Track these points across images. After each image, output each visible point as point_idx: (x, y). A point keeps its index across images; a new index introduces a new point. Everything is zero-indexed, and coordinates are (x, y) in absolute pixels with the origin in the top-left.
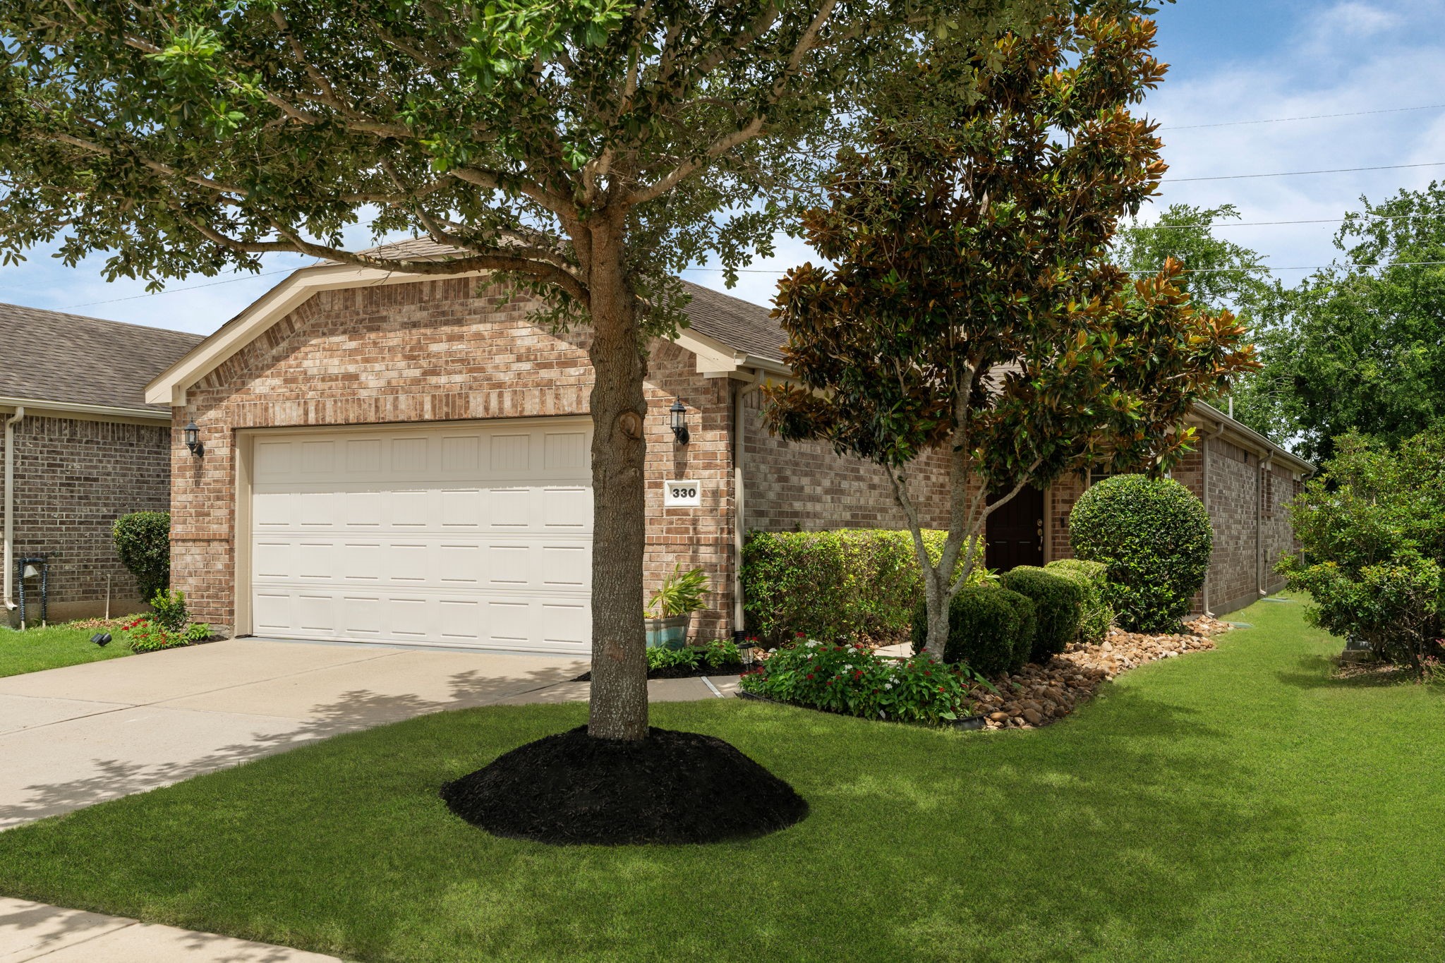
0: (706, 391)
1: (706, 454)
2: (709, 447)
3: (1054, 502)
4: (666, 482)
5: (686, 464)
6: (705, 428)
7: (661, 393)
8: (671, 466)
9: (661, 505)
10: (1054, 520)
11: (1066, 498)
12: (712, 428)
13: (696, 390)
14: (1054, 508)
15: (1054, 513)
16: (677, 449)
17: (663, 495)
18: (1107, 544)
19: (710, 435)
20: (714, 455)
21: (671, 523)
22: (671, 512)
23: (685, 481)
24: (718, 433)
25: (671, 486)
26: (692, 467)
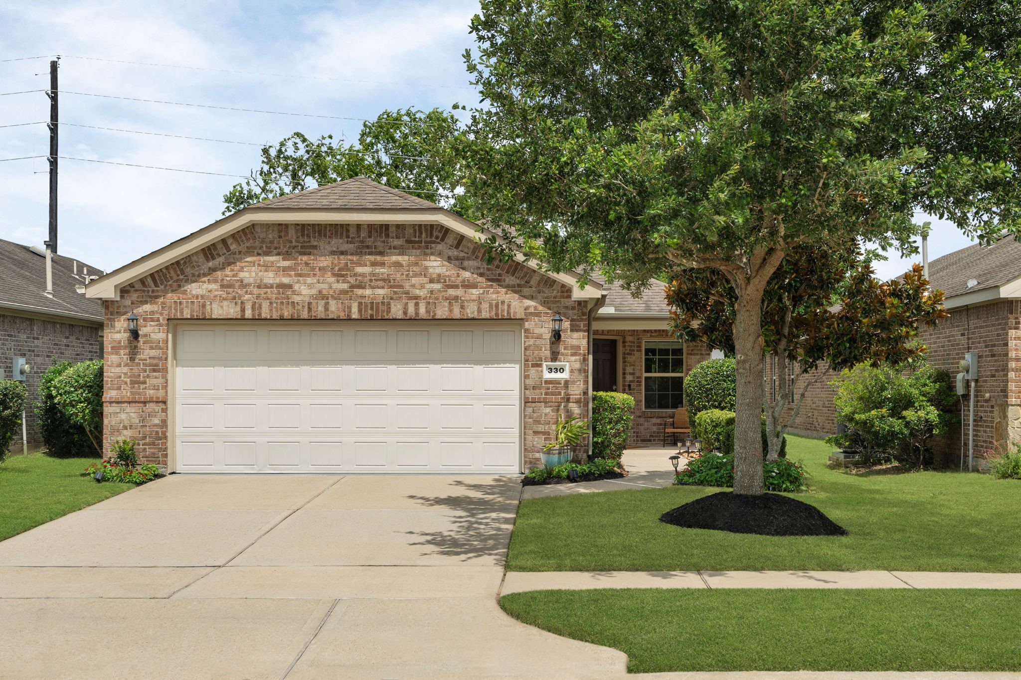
0: (573, 308)
1: (573, 347)
2: (575, 342)
3: (624, 374)
4: (544, 364)
5: (559, 353)
6: (572, 330)
7: (540, 308)
8: (548, 353)
9: (541, 377)
10: (624, 386)
11: (631, 371)
12: (577, 331)
13: (566, 307)
14: (624, 378)
15: (624, 381)
16: (552, 343)
17: (542, 371)
18: (715, 401)
19: (576, 335)
20: (579, 347)
21: (549, 389)
22: (547, 382)
23: (557, 363)
24: (581, 334)
25: (547, 366)
26: (563, 354)
